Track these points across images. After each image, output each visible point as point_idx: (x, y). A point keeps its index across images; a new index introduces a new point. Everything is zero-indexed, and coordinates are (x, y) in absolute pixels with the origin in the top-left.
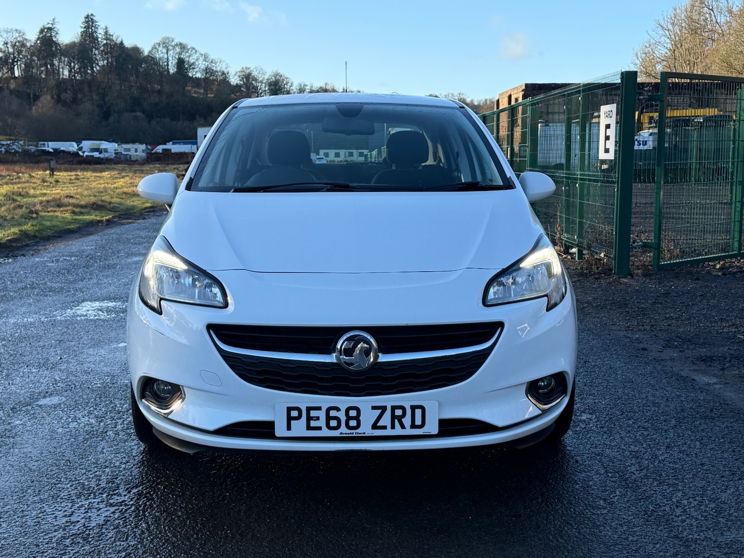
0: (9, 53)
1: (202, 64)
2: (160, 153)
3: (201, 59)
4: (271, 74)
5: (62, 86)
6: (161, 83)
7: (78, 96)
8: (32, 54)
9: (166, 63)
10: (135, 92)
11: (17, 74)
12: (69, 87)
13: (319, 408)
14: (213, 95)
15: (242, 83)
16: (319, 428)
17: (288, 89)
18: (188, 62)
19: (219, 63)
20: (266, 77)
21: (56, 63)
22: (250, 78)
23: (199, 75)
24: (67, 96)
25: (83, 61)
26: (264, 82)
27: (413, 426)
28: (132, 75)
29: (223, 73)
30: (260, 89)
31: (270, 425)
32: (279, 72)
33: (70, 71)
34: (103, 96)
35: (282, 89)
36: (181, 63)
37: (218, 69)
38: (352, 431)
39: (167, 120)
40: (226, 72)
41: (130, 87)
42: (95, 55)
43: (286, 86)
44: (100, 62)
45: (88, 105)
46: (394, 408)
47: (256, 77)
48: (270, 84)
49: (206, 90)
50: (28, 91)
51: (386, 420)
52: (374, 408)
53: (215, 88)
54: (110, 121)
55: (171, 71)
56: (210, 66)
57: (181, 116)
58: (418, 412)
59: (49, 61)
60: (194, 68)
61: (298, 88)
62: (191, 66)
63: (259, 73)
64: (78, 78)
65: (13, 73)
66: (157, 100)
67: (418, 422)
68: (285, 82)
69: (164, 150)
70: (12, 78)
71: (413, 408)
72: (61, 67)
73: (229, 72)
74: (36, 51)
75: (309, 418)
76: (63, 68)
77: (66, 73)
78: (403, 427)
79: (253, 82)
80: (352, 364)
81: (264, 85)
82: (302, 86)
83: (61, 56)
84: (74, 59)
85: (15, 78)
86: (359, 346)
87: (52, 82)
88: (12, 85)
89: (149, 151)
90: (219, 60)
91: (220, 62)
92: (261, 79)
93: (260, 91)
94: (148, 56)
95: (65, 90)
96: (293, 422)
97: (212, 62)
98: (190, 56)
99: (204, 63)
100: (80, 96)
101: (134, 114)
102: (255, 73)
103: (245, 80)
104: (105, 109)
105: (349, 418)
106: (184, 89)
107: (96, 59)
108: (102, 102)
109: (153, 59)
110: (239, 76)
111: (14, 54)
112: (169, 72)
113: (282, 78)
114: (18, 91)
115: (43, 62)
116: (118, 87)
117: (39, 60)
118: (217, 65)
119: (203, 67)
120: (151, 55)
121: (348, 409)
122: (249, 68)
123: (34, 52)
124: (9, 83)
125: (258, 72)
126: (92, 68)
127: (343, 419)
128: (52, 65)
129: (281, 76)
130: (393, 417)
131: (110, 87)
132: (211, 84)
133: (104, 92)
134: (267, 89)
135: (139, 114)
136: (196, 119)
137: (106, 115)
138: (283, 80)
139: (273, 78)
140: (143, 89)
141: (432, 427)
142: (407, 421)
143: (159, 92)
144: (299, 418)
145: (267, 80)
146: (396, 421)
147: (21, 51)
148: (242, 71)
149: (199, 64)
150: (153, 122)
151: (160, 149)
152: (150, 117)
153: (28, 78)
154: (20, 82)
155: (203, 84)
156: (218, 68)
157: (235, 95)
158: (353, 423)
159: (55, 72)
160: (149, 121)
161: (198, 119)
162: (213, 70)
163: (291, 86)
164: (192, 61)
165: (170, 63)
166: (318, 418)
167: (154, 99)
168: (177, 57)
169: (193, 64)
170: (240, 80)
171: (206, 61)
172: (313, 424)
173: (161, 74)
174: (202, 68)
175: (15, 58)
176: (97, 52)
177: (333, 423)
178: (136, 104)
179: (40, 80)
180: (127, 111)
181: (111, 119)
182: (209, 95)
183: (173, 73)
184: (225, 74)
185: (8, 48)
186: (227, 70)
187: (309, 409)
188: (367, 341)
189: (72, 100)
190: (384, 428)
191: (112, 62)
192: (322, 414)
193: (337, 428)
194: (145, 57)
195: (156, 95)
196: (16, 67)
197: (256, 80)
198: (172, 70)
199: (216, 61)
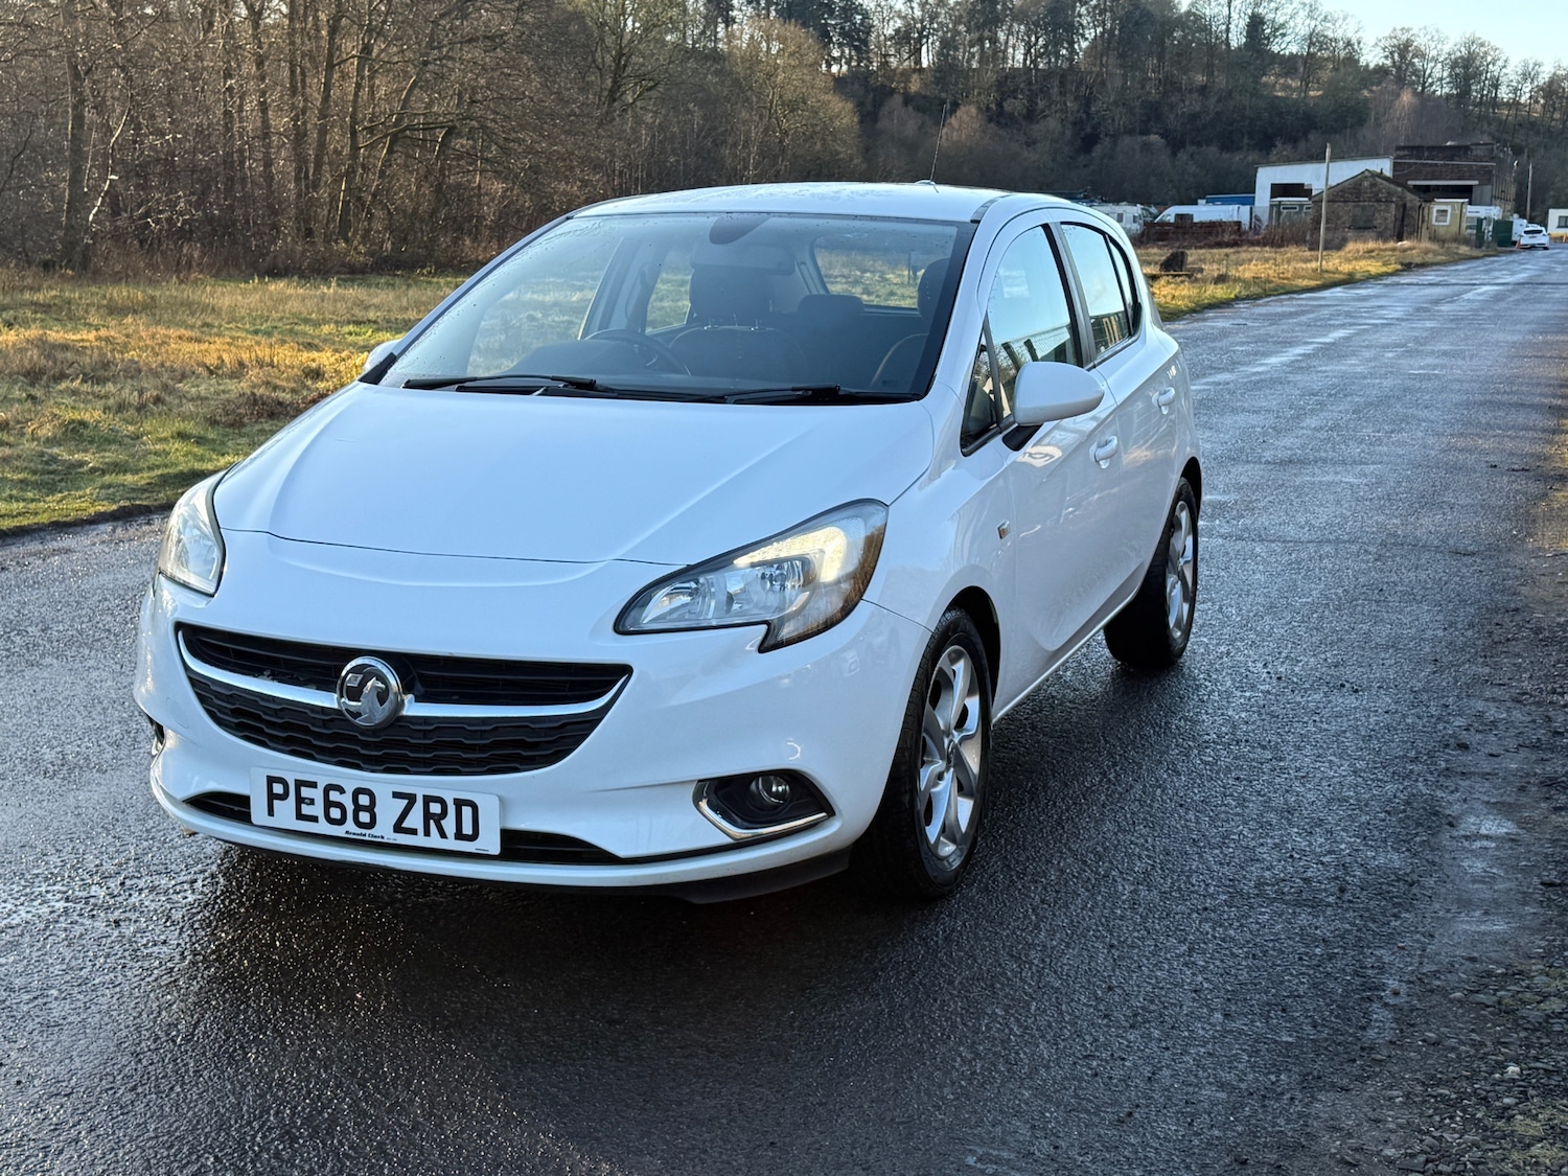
0: (913, 19)
1: (1301, 26)
2: (1169, 224)
3: (1303, 14)
4: (1458, 40)
5: (1008, 82)
6: (1209, 69)
7: (1036, 104)
8: (958, 21)
9: (1224, 27)
10: (1154, 93)
11: (925, 64)
12: (1022, 86)
13: (313, 785)
14: (1320, 93)
15: (1389, 62)
16: (314, 819)
17: (1496, 74)
18: (1273, 21)
19: (1340, 22)
20: (1447, 48)
21: (1002, 36)
22: (1408, 52)
23: (1294, 49)
24: (1016, 105)
25: (1054, 31)
26: (1441, 59)
27: (459, 836)
28: (1150, 54)
29: (1349, 44)
30: (1430, 76)
31: (244, 801)
32: (1477, 35)
33: (1027, 52)
34: (1087, 102)
35: (1481, 74)
36: (1256, 23)
37: (1339, 34)
38: (364, 831)
39: (1212, 151)
40: (1354, 41)
41: (1145, 80)
42: (1080, 16)
43: (1491, 66)
44: (1087, 32)
45: (1052, 124)
46: (428, 800)
47: (1423, 48)
48: (1454, 65)
49: (1306, 80)
50: (943, 95)
51: (415, 819)
52: (396, 795)
53: (1325, 75)
54: (1094, 154)
55: (1234, 44)
56: (1319, 28)
57: (1246, 141)
58: (467, 811)
59: (987, 33)
60: (1284, 35)
61: (1520, 72)
62: (1277, 30)
63: (1432, 39)
64: (1041, 66)
65: (918, 61)
66: (1198, 109)
67: (467, 829)
68: (1489, 58)
69: (1178, 216)
70: (914, 71)
71: (459, 803)
72: (1011, 43)
73: (1363, 41)
74: (964, 14)
75: (300, 800)
76: (1014, 47)
77: (1020, 57)
78: (443, 835)
79: (1416, 60)
80: (357, 715)
81: (1439, 65)
82: (1531, 66)
83: (1012, 20)
84: (1036, 27)
85: (921, 70)
86: (370, 684)
87: (990, 77)
88: (915, 86)
89: (1149, 219)
90: (1341, 16)
91: (1344, 19)
92: (1434, 53)
93: (1430, 80)
94: (1189, 13)
95: (1013, 93)
96: (276, 802)
97: (1325, 19)
98: (1277, 9)
99: (1308, 22)
100: (1041, 104)
101: (1144, 138)
102: (1420, 42)
103: (1396, 55)
104: (1089, 130)
105: (358, 808)
106: (1256, 81)
107: (1081, 25)
108: (1084, 116)
109: (1198, 18)
110: (1384, 49)
111: (922, 21)
112: (1228, 45)
113: (1483, 49)
114: (925, 97)
115: (975, 35)
116: (1118, 83)
117: (968, 31)
118: (1337, 25)
119: (1304, 31)
120: (1194, 10)
121: (357, 792)
122: (1408, 30)
123: (961, 16)
124: (907, 80)
125: (1429, 37)
126: (1071, 44)
127: (350, 808)
128: (994, 41)
129: (1482, 45)
130: (427, 815)
131: (1103, 83)
132: (1320, 68)
133: (1091, 93)
134: (1445, 74)
135: (1154, 138)
136: (1275, 146)
137: (1088, 142)
138: (1486, 53)
139: (1463, 49)
140: (1170, 85)
141: (490, 842)
142: (449, 824)
143: (1203, 90)
144: (284, 797)
145: (1450, 54)
146: (432, 822)
147: (937, 15)
148: (1391, 38)
149: (1296, 25)
150: (1183, 156)
151: (1170, 214)
152: (1175, 143)
153: (946, 69)
154: (930, 78)
155: (1302, 69)
156: (1338, 31)
157: (1371, 91)
158: (364, 817)
159: (998, 54)
160: (1174, 154)
161: (1279, 144)
162: (1326, 37)
163: (1504, 67)
164: (1280, 19)
165: (1232, 27)
166: (312, 802)
167: (1193, 104)
168: (1250, 12)
169: (1282, 26)
170: (1386, 57)
171: (1312, 18)
172: (306, 810)
173: (1211, 49)
174: (1303, 33)
175: (924, 28)
176: (1083, 10)
177: (335, 813)
178: (1151, 116)
179: (967, 74)
180: (1130, 132)
181: (1097, 151)
182: (1311, 93)
183: (1239, 48)
184: (1352, 45)
185: (912, 8)
186: (1358, 35)
187: (299, 784)
188: (381, 678)
189: (1025, 111)
190: (413, 832)
191: (1112, 30)
192: (317, 794)
193: (341, 822)
194: (1181, 16)
195: (1195, 96)
196: (924, 49)
197: (1423, 56)
198: (1237, 39)
199: (1336, 16)
